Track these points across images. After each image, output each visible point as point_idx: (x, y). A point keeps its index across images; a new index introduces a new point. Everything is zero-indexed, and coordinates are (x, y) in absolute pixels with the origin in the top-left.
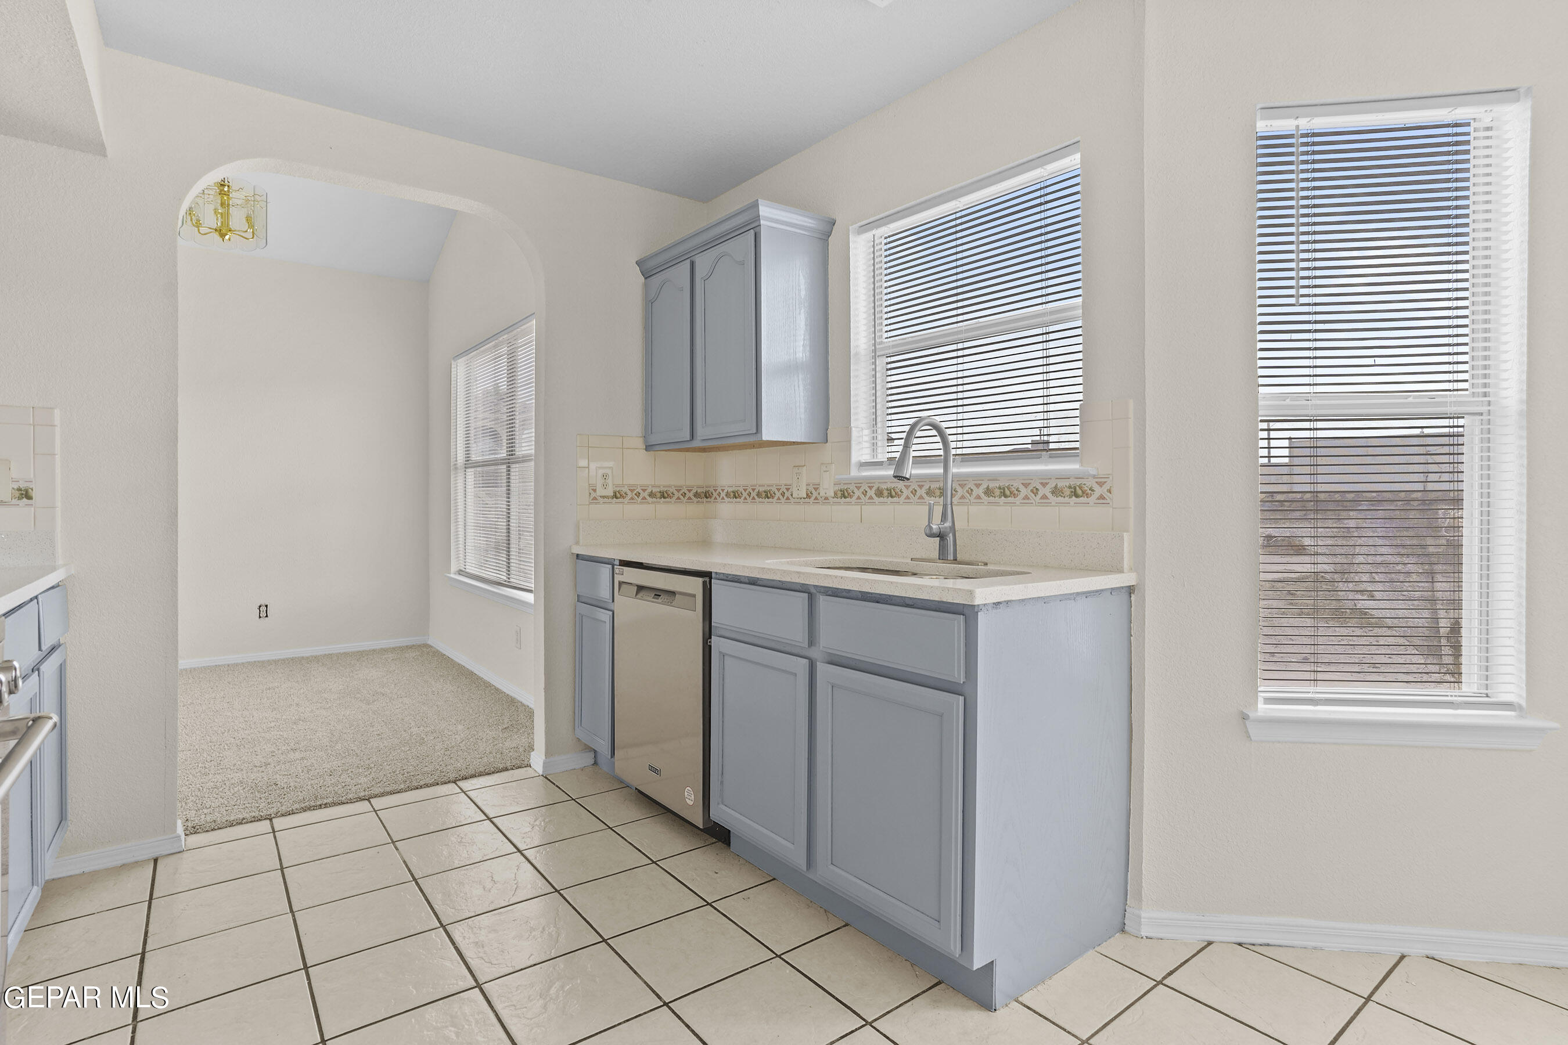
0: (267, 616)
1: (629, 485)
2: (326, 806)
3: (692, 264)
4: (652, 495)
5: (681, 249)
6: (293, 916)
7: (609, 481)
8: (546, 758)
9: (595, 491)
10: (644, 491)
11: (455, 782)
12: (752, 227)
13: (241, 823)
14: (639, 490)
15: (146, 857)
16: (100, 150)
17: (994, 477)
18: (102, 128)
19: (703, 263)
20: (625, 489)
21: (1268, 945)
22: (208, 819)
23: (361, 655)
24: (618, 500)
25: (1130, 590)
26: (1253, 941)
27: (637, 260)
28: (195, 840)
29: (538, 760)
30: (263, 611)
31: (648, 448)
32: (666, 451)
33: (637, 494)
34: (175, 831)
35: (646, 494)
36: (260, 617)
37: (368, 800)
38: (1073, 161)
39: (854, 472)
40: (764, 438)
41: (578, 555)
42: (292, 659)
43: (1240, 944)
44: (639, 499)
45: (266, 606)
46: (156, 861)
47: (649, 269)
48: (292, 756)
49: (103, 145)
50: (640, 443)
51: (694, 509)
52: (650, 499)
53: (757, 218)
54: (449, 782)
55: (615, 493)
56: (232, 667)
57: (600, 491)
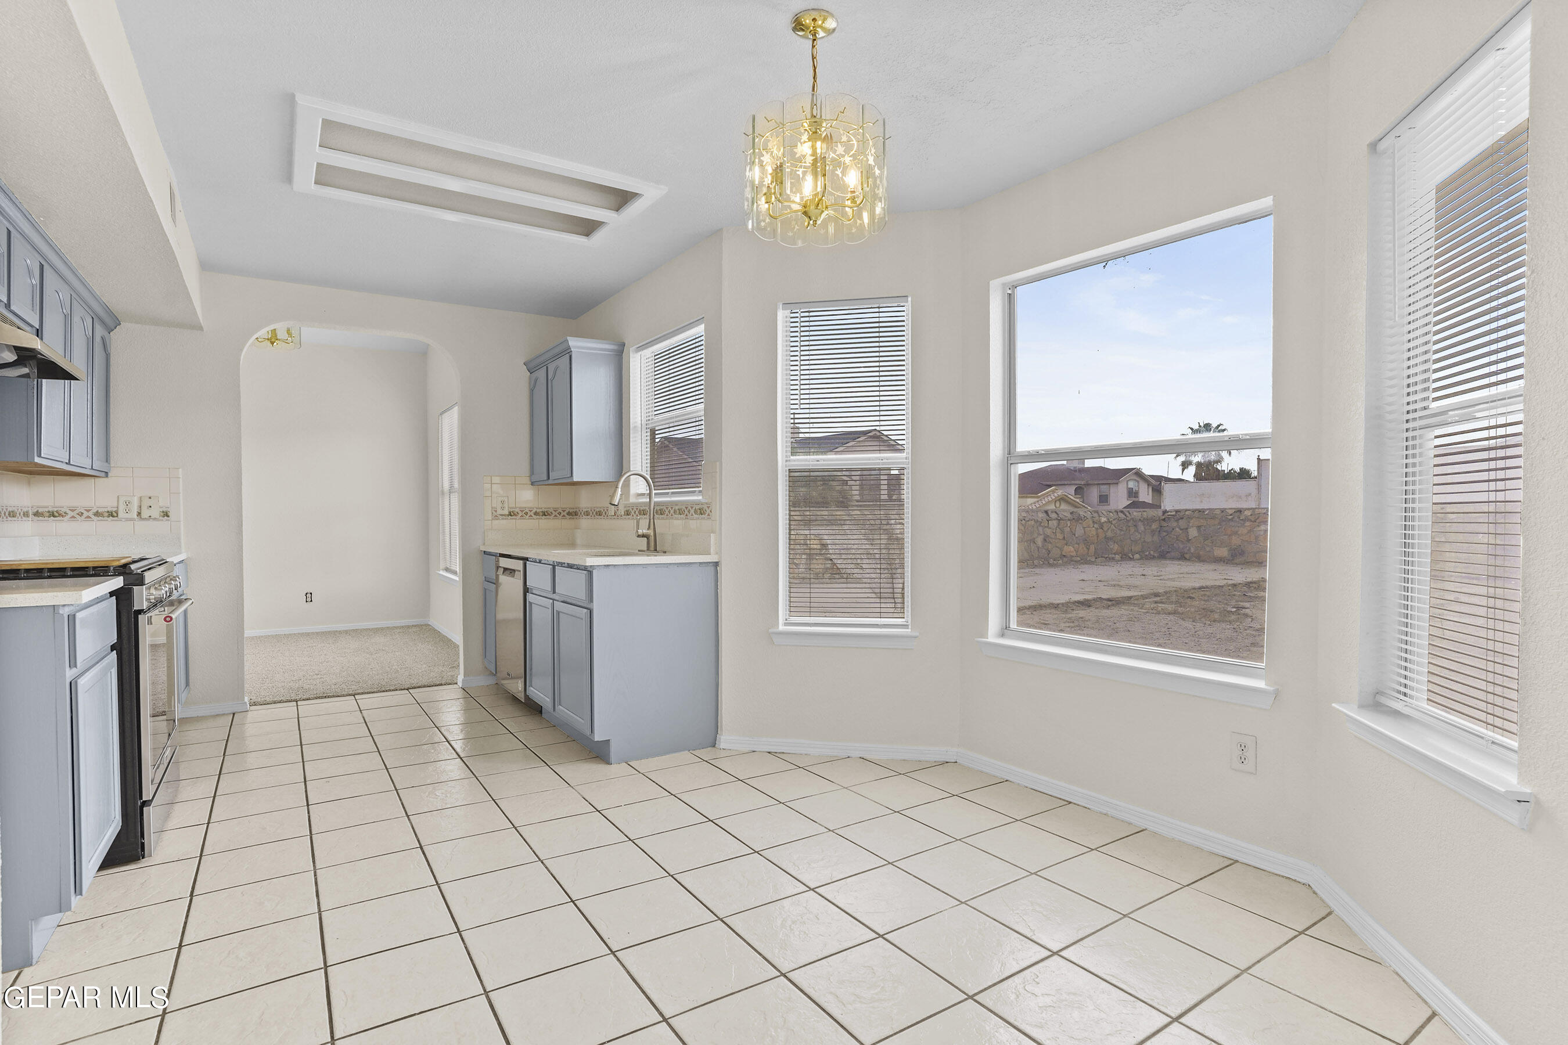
0: (311, 601)
1: (520, 508)
2: (329, 697)
3: (547, 367)
4: (536, 514)
5: (542, 359)
6: (302, 747)
7: (506, 505)
8: (464, 677)
9: (496, 511)
10: (531, 511)
11: (407, 690)
12: (567, 352)
13: (280, 702)
14: (527, 510)
15: (229, 712)
16: (201, 328)
17: (676, 503)
18: (201, 321)
19: (552, 367)
20: (517, 510)
21: (783, 753)
22: (262, 699)
23: (377, 631)
24: (512, 517)
25: (716, 564)
26: (776, 751)
27: (524, 361)
28: (253, 708)
29: (460, 679)
30: (309, 597)
31: (533, 483)
32: (546, 485)
33: (525, 513)
34: (244, 700)
35: (532, 513)
36: (307, 601)
37: (354, 696)
38: (700, 329)
39: (632, 500)
40: (574, 480)
41: (484, 552)
42: (329, 632)
43: (769, 753)
44: (527, 517)
45: (311, 594)
46: (234, 714)
47: (532, 367)
48: (315, 677)
49: (202, 327)
50: (527, 481)
51: (567, 523)
52: (534, 516)
53: (569, 348)
54: (404, 689)
55: (510, 513)
56: (287, 636)
57: (500, 512)
